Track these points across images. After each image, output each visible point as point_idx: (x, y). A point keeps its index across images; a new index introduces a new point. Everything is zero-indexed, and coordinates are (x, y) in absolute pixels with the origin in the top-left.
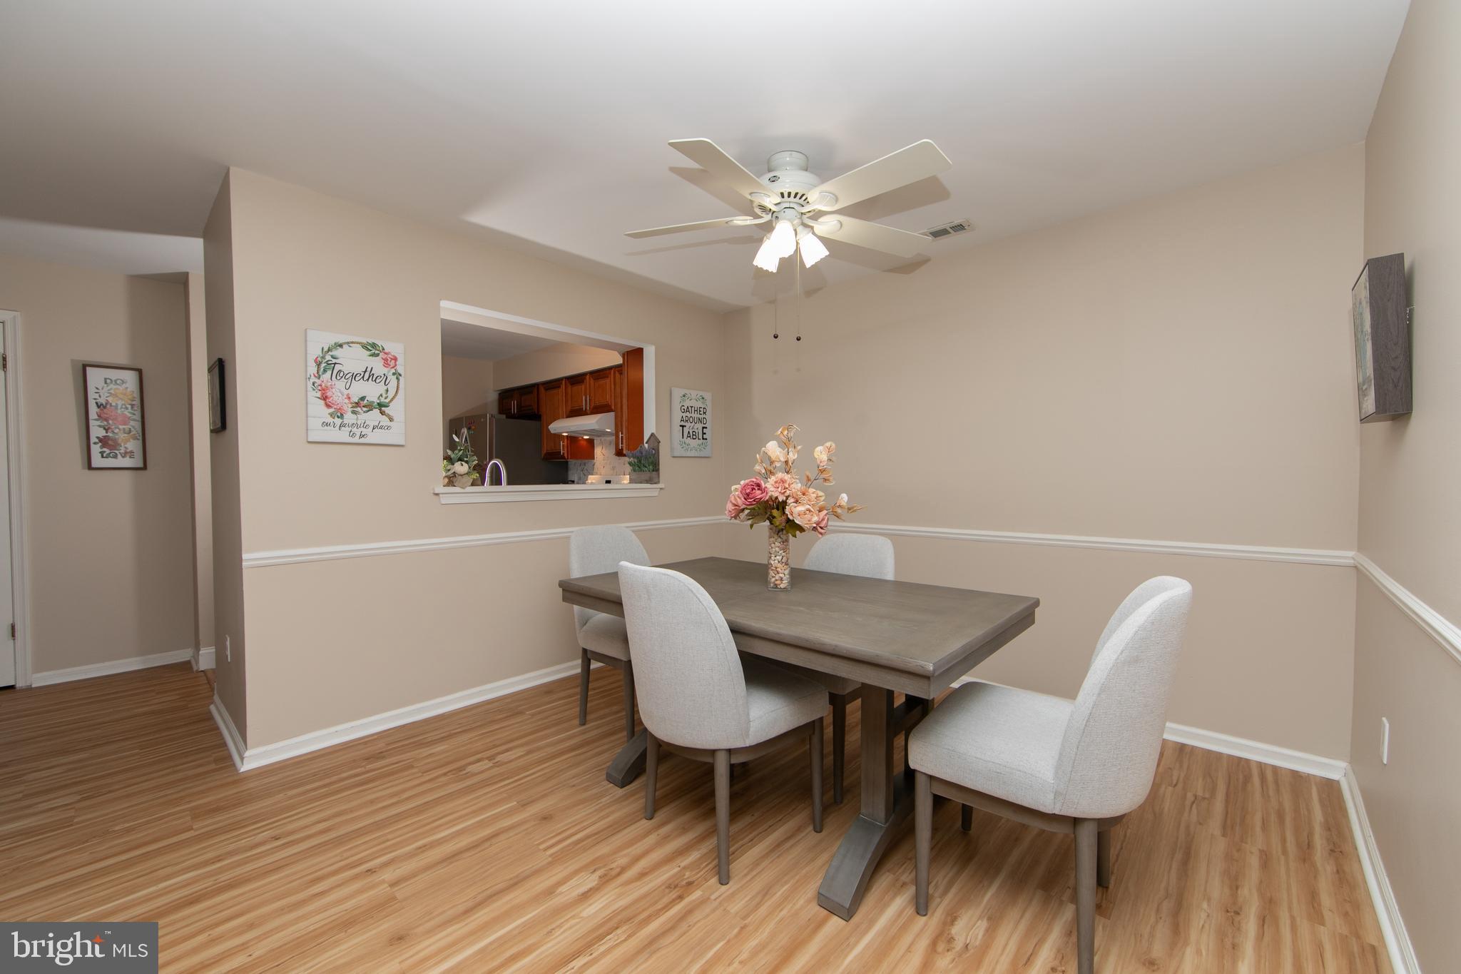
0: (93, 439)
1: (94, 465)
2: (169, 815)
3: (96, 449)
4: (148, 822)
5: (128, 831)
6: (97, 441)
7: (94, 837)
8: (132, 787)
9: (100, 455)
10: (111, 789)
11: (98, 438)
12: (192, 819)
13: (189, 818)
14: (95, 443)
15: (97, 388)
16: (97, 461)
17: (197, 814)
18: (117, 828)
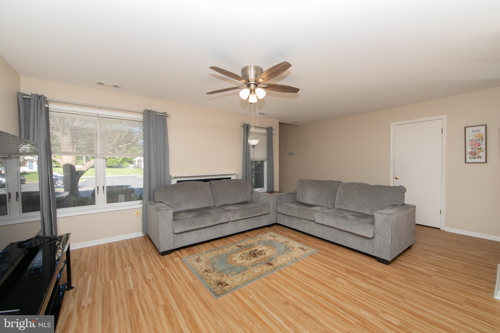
0: (467, 152)
1: (467, 161)
2: (458, 295)
3: (468, 156)
4: (450, 292)
5: (443, 290)
6: (468, 153)
7: (434, 286)
8: (453, 277)
9: (469, 158)
10: (446, 274)
11: (469, 152)
12: (465, 302)
13: (463, 301)
14: (468, 154)
15: (469, 135)
16: (468, 160)
17: (467, 302)
18: (441, 287)
